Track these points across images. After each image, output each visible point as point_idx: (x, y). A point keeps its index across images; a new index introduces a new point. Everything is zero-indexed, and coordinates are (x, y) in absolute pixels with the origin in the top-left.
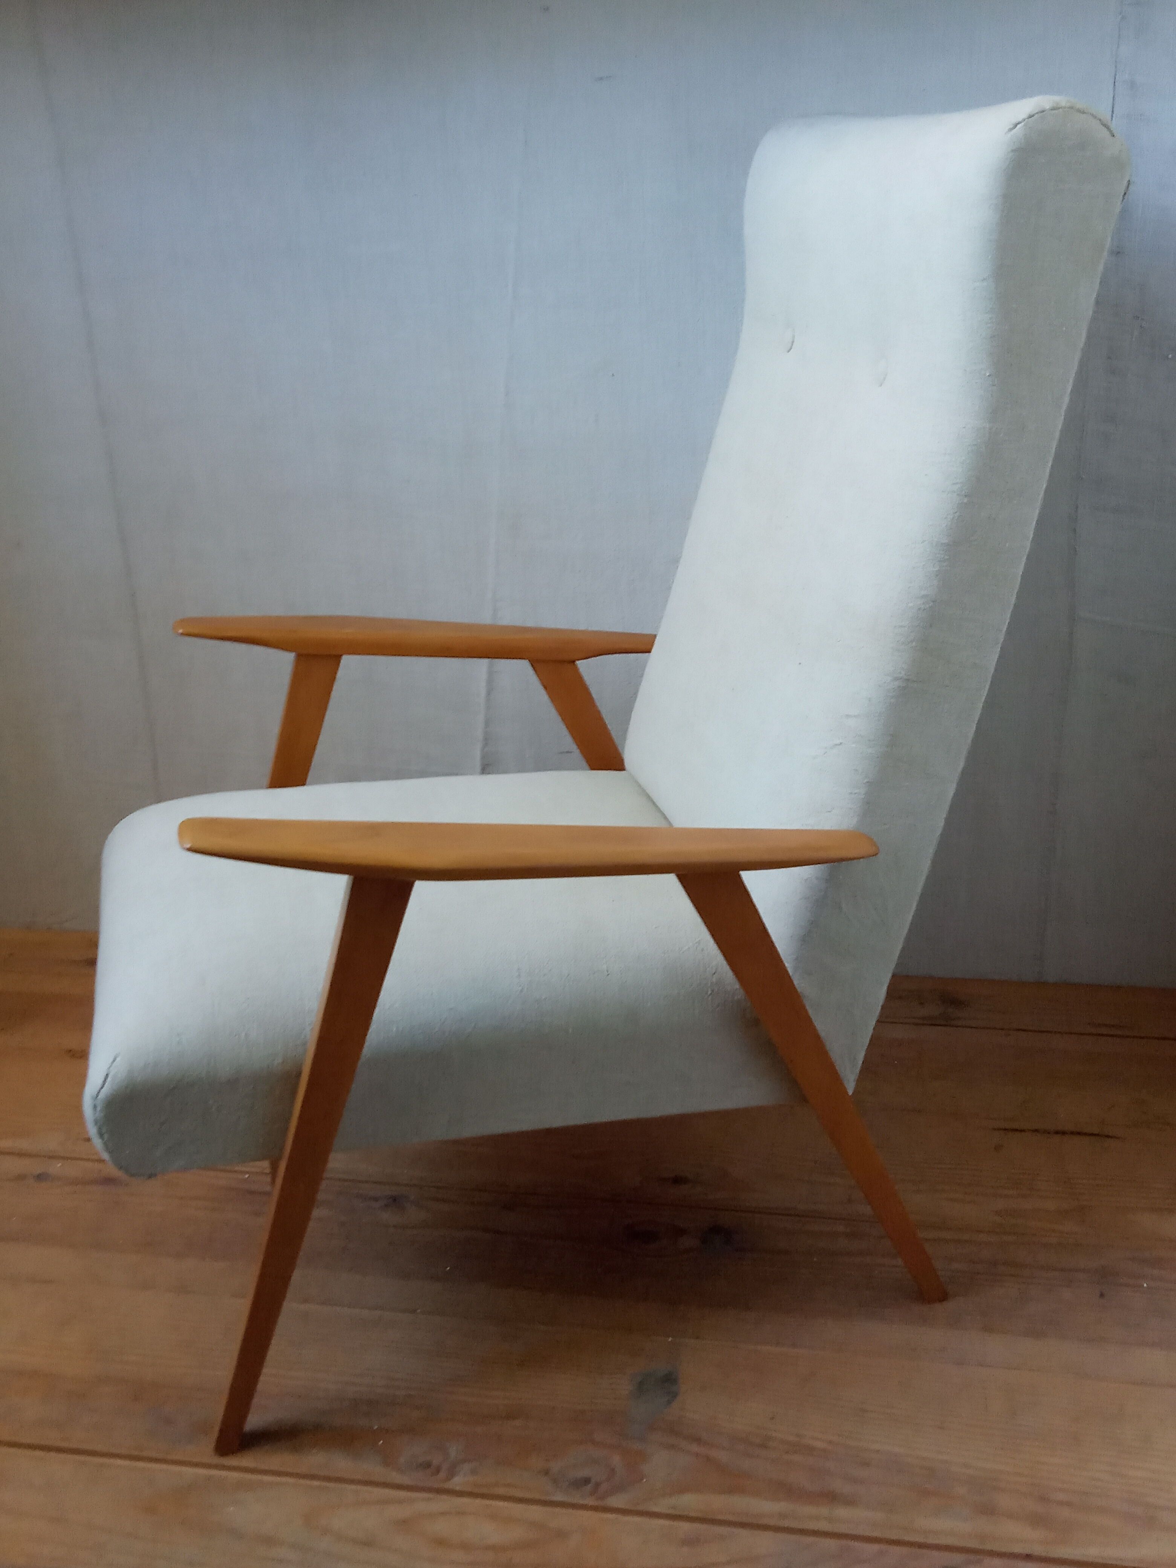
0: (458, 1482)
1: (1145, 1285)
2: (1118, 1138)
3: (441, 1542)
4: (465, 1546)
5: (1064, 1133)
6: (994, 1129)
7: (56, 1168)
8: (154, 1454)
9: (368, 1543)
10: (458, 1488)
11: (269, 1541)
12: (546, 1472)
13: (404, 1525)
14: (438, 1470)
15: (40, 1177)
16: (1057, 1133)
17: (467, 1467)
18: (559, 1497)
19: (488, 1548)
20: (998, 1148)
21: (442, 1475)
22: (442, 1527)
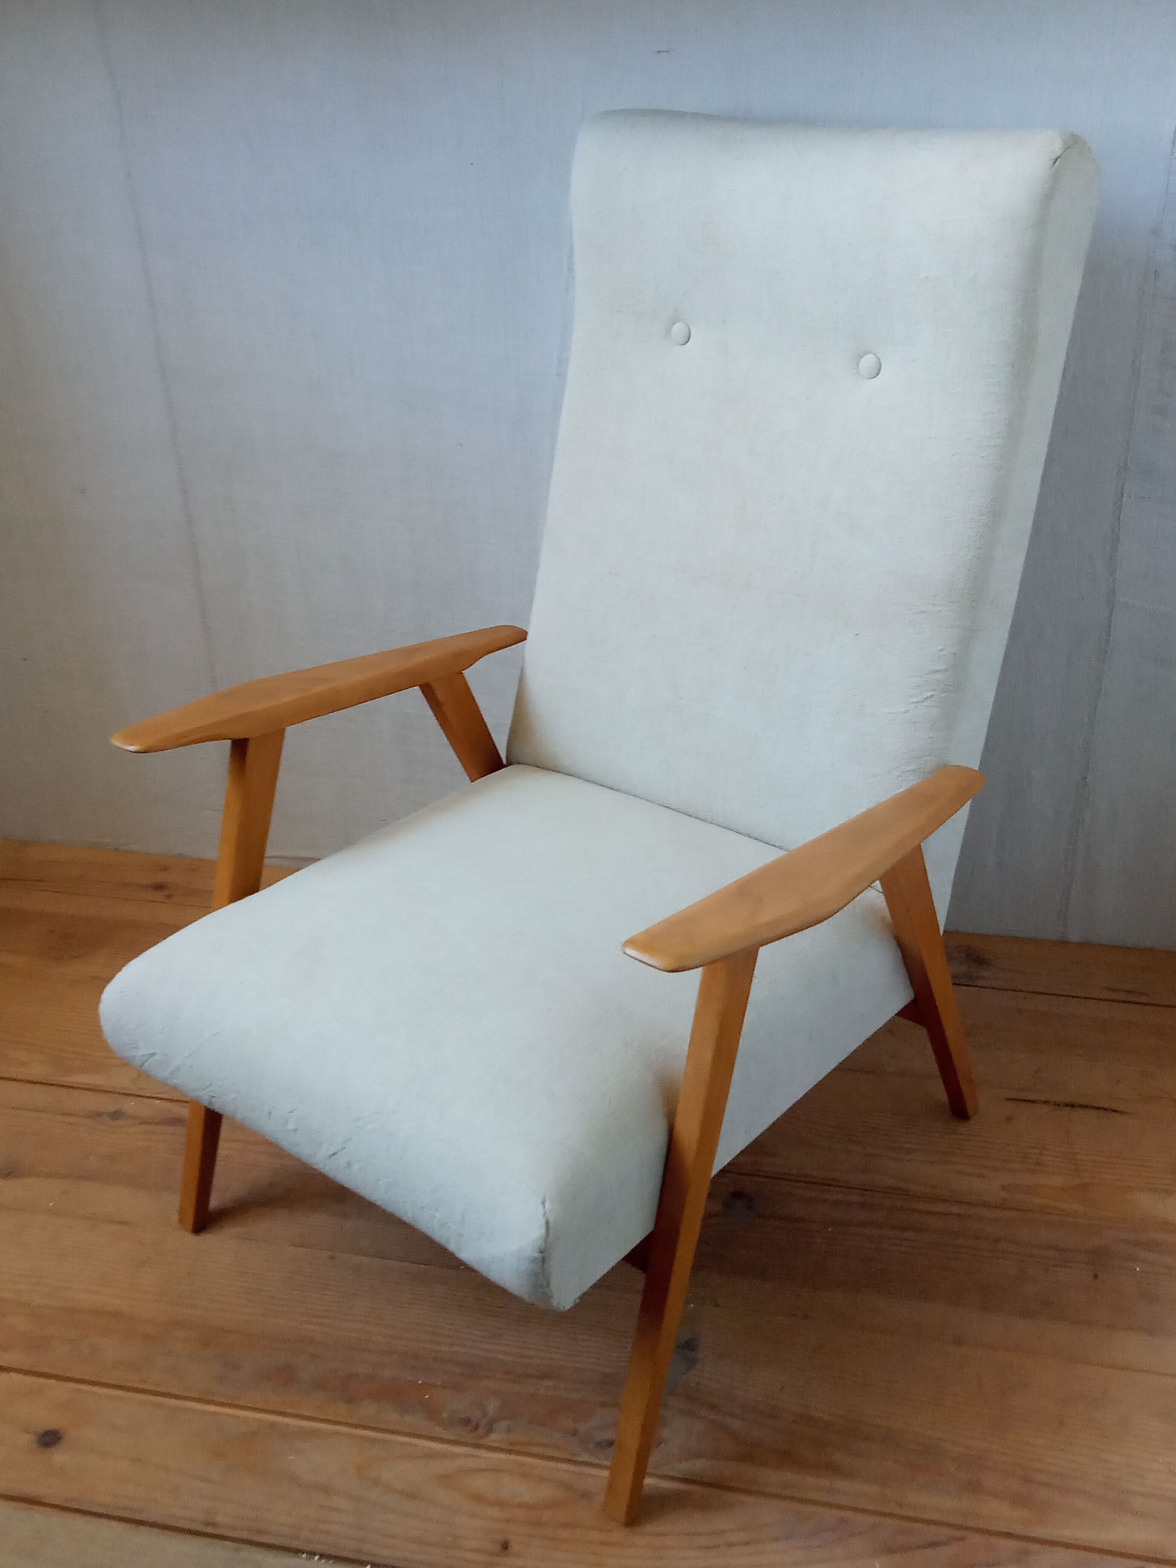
0: (494, 1438)
1: (1138, 1269)
2: (1126, 1113)
3: (478, 1498)
4: (500, 1504)
5: (1073, 1106)
6: (1008, 1099)
7: (130, 1106)
8: (222, 1400)
9: (412, 1496)
10: (495, 1445)
11: (327, 1490)
12: (575, 1433)
13: (446, 1480)
14: (477, 1427)
15: (116, 1115)
16: (1067, 1105)
17: (504, 1424)
18: (585, 1458)
19: (521, 1505)
20: (1009, 1119)
21: (480, 1431)
22: (480, 1483)
